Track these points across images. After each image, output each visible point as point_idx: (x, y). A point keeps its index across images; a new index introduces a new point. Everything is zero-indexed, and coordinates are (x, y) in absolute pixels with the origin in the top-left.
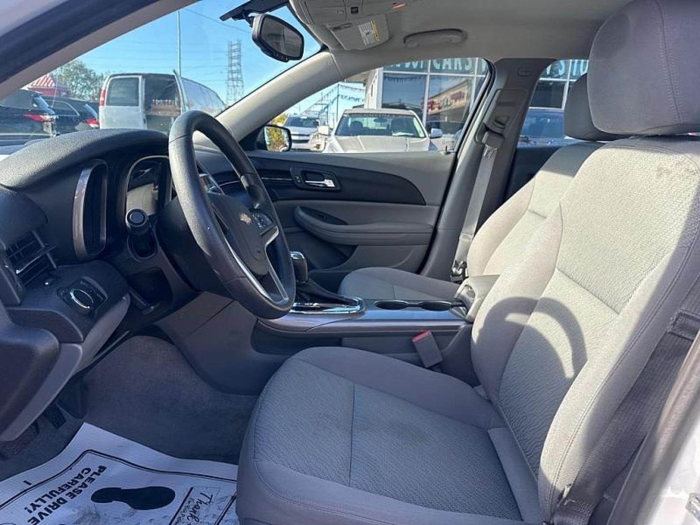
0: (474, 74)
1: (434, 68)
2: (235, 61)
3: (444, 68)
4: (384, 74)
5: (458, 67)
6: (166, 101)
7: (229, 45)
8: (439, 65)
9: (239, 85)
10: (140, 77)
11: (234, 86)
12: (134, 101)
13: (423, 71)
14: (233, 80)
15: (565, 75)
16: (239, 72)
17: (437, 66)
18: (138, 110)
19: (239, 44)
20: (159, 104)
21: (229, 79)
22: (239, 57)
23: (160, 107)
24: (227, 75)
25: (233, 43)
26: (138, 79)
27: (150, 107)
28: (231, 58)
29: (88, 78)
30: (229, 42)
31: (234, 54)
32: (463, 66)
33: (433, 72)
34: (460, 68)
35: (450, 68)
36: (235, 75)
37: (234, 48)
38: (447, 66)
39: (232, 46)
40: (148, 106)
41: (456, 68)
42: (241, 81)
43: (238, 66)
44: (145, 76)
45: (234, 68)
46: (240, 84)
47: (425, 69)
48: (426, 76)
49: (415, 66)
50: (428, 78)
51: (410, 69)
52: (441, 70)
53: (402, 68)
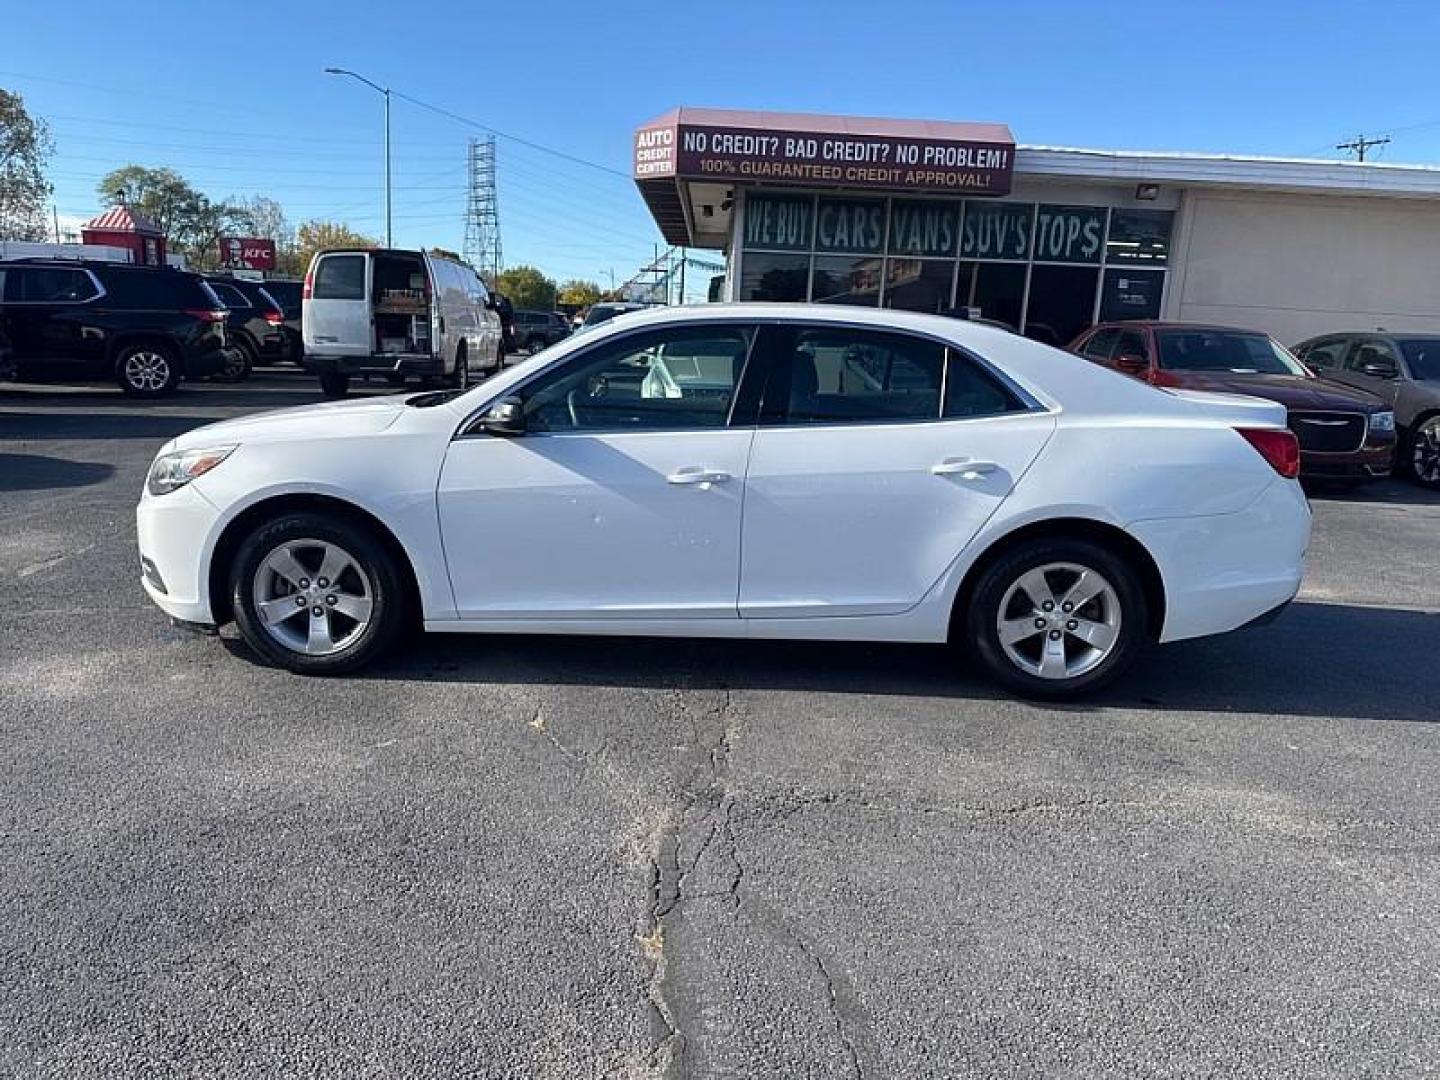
0: (883, 253)
1: (821, 244)
2: (482, 178)
3: (836, 243)
4: (744, 253)
5: (858, 242)
7: (470, 147)
8: (829, 240)
9: (489, 221)
10: (367, 255)
11: (479, 224)
12: (358, 291)
13: (804, 250)
14: (479, 213)
15: (1025, 255)
16: (491, 198)
17: (826, 242)
18: (362, 306)
19: (491, 144)
20: (394, 295)
21: (470, 212)
22: (492, 170)
23: (395, 300)
24: (466, 205)
25: (479, 143)
26: (363, 258)
27: (381, 301)
28: (476, 172)
29: (193, 209)
30: (471, 139)
31: (480, 164)
32: (866, 242)
34: (862, 245)
35: (846, 244)
36: (482, 205)
37: (480, 151)
38: (841, 241)
39: (476, 146)
40: (377, 298)
41: (855, 244)
42: (494, 214)
43: (491, 189)
44: (374, 253)
45: (481, 192)
46: (492, 219)
47: (807, 246)
48: (809, 256)
49: (792, 241)
50: (812, 259)
51: (785, 245)
52: (832, 248)
53: (772, 244)
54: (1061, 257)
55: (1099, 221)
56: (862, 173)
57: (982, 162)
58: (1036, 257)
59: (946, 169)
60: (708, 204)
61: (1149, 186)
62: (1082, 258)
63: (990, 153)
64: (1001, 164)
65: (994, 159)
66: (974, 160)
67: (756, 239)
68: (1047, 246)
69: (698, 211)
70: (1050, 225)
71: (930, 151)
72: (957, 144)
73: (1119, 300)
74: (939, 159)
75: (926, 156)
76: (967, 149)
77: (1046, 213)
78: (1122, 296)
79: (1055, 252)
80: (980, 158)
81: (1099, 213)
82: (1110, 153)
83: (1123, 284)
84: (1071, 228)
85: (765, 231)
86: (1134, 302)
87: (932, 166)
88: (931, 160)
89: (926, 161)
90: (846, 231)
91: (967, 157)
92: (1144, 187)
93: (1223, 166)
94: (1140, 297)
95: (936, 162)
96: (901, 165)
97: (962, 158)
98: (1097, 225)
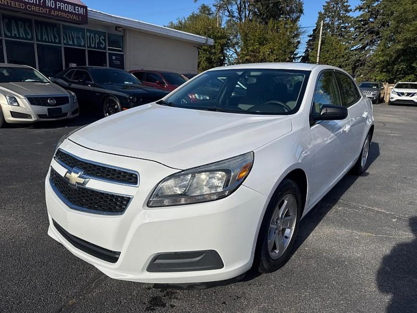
0: (34, 41)
1: (6, 35)
3: (13, 35)
15: (84, 46)
35: (18, 36)
48: (2, 39)
52: (12, 37)
54: (95, 48)
55: (104, 36)
56: (33, 8)
57: (77, 11)
58: (88, 47)
59: (65, 11)
61: (120, 27)
62: (100, 48)
63: (79, 8)
64: (84, 13)
65: (81, 11)
66: (75, 10)
68: (90, 44)
70: (90, 36)
71: (58, 4)
72: (69, 3)
73: (113, 63)
74: (62, 8)
75: (58, 5)
76: (72, 6)
77: (88, 32)
78: (114, 61)
79: (93, 46)
80: (76, 10)
81: (104, 34)
82: (110, 15)
83: (114, 58)
84: (96, 39)
86: (117, 63)
87: (59, 9)
88: (60, 7)
89: (58, 8)
90: (16, 29)
91: (72, 8)
92: (117, 27)
93: (138, 24)
94: (119, 62)
95: (61, 9)
96: (48, 7)
97: (70, 8)
98: (104, 38)
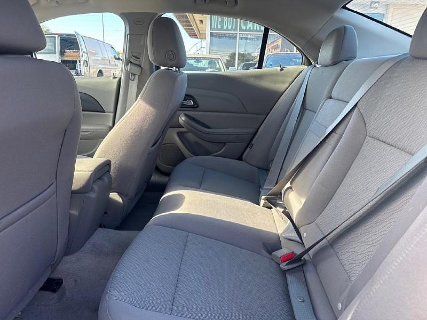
1: (241, 29)
3: (248, 28)
4: (211, 33)
5: (257, 28)
6: (74, 50)
8: (245, 27)
12: (53, 51)
13: (235, 31)
17: (244, 28)
18: (56, 57)
20: (69, 52)
23: (70, 54)
26: (55, 37)
27: (64, 55)
32: (260, 27)
33: (241, 31)
35: (252, 29)
38: (250, 27)
40: (62, 54)
41: (255, 29)
44: (59, 35)
47: (236, 29)
48: (237, 33)
49: (230, 28)
50: (238, 34)
51: (227, 29)
52: (246, 30)
53: (222, 29)
60: (201, 19)
67: (215, 27)
69: (198, 22)
85: (219, 24)
90: (252, 23)
92: (373, 3)
